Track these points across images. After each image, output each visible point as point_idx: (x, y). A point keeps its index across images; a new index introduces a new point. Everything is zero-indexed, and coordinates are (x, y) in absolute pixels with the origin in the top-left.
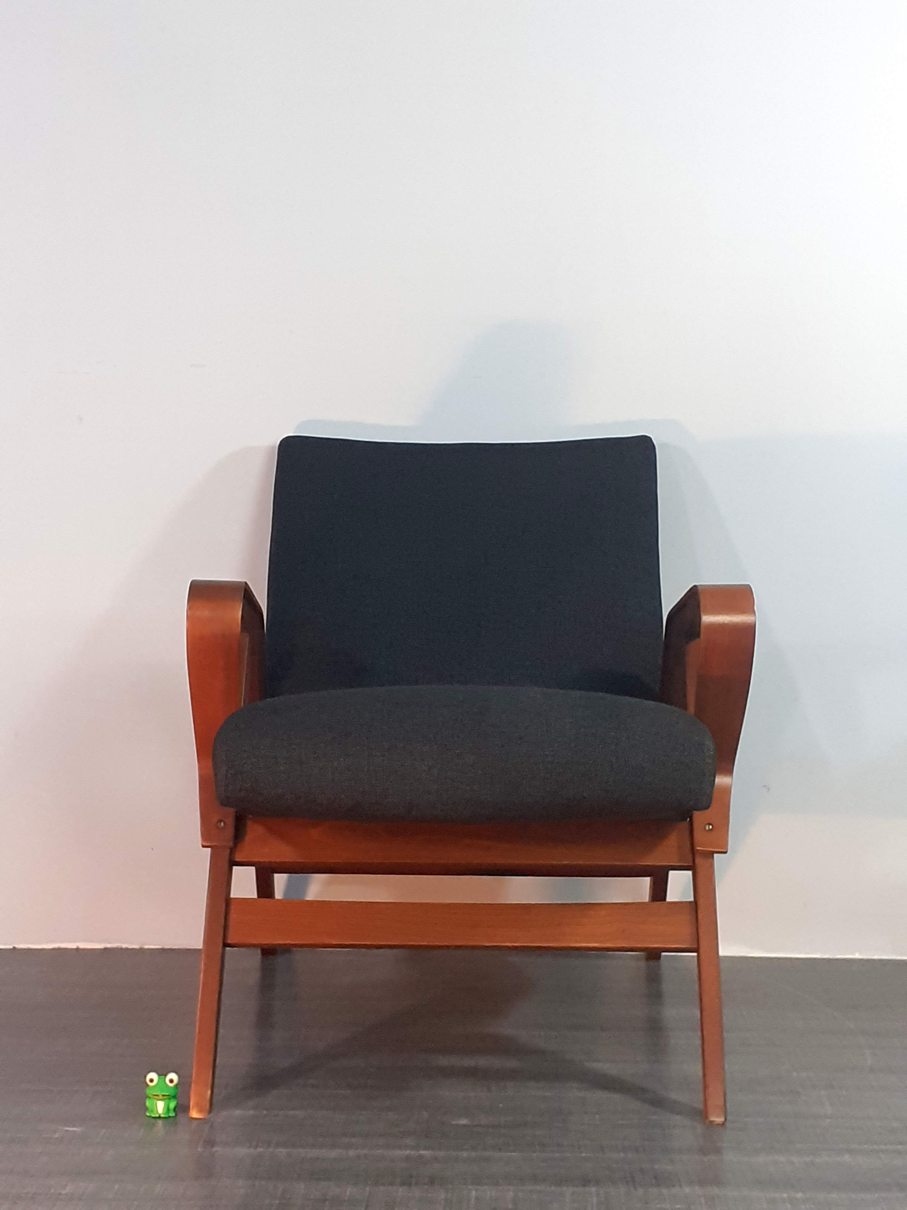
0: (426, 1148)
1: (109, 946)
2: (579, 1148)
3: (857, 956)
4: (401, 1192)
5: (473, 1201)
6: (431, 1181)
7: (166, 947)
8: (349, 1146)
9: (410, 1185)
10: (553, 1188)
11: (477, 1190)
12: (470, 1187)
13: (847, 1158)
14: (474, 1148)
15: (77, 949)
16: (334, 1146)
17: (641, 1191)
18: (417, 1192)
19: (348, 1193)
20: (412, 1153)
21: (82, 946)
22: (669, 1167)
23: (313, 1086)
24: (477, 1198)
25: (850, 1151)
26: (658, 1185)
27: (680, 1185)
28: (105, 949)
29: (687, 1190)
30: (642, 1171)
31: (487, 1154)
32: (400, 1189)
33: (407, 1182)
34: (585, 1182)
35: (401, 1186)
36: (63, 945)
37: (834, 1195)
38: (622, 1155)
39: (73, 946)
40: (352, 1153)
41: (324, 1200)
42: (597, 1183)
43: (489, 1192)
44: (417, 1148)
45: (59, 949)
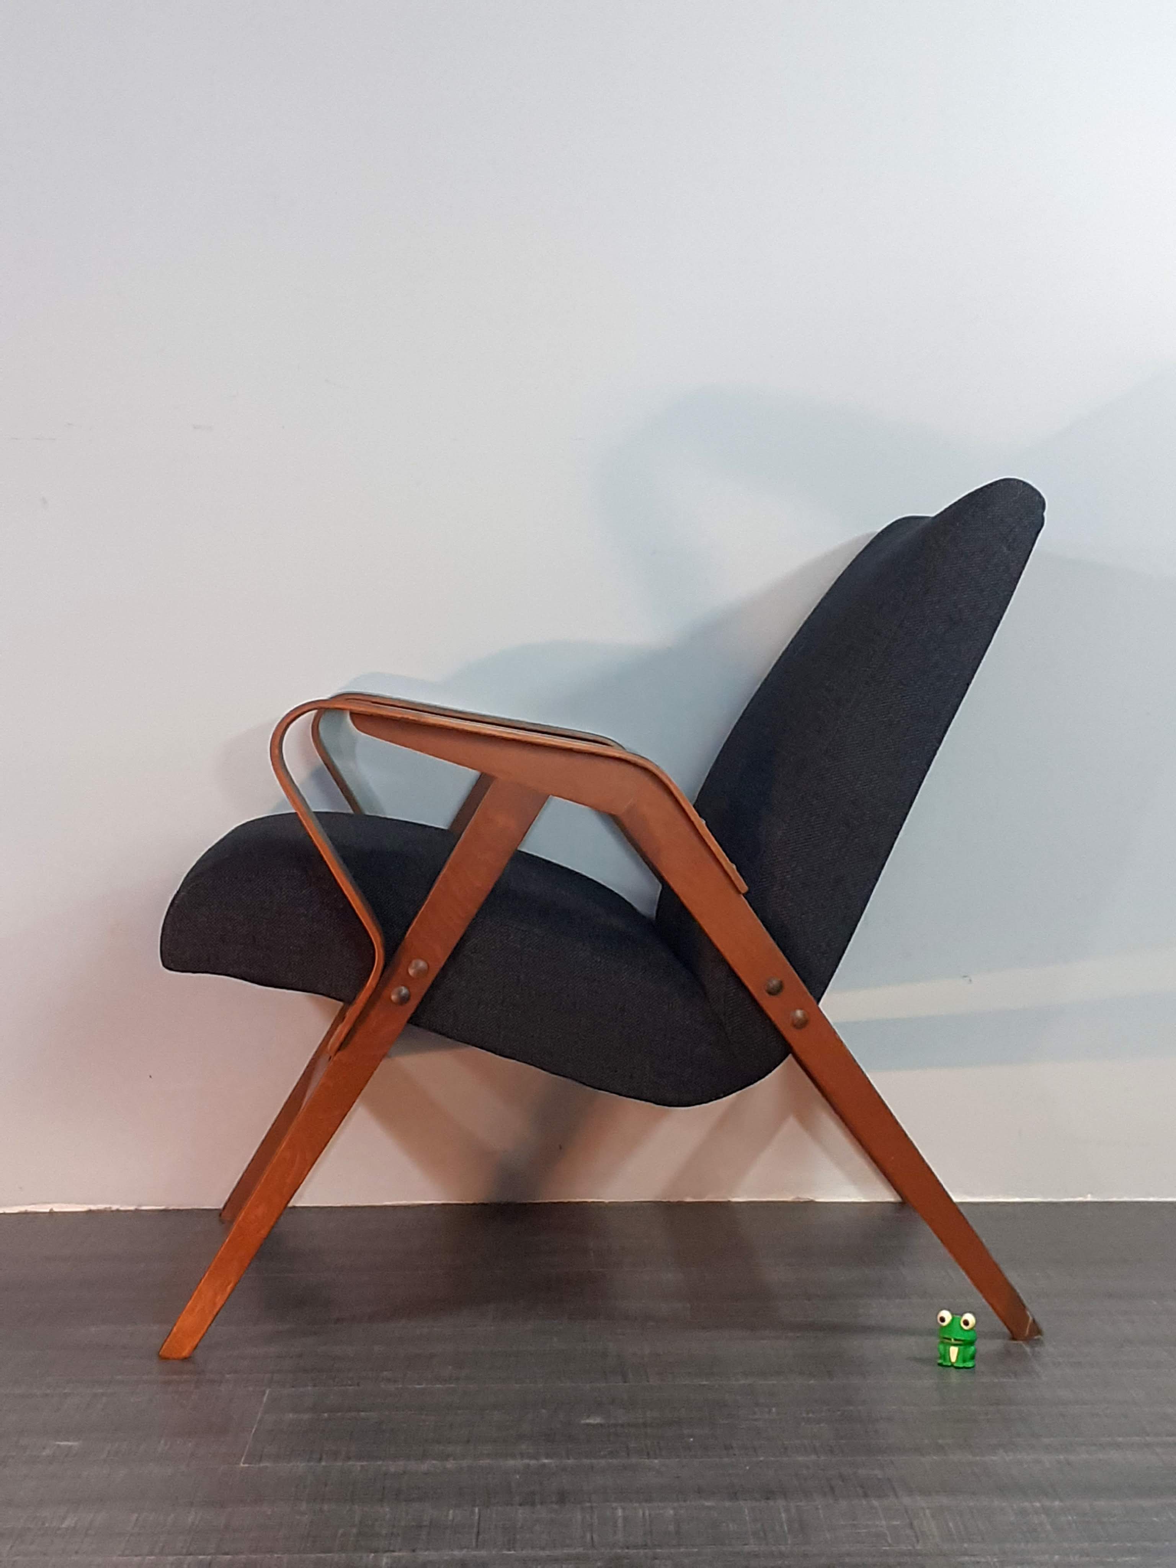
0: (547, 1456)
1: (93, 1207)
2: (755, 1449)
3: (1089, 1198)
4: (521, 1514)
5: (620, 1521)
6: (562, 1498)
7: (171, 1208)
8: (447, 1457)
9: (533, 1504)
10: (728, 1504)
11: (624, 1509)
12: (614, 1505)
13: (1115, 1455)
14: (613, 1454)
15: (51, 1213)
16: (424, 1456)
17: (843, 1504)
18: (543, 1512)
19: (450, 1517)
20: (533, 1462)
21: (57, 1208)
22: (878, 1473)
23: (389, 1380)
24: (625, 1518)
25: (1118, 1446)
26: (866, 1495)
27: (896, 1496)
28: (90, 1212)
29: (907, 1500)
30: (842, 1477)
31: (634, 1460)
32: (520, 1511)
33: (529, 1501)
34: (769, 1494)
35: (520, 1505)
36: (31, 1208)
37: (1101, 1503)
38: (813, 1457)
39: (46, 1209)
40: (450, 1464)
41: (420, 1527)
42: (785, 1493)
43: (642, 1511)
44: (535, 1457)
45: (26, 1213)
